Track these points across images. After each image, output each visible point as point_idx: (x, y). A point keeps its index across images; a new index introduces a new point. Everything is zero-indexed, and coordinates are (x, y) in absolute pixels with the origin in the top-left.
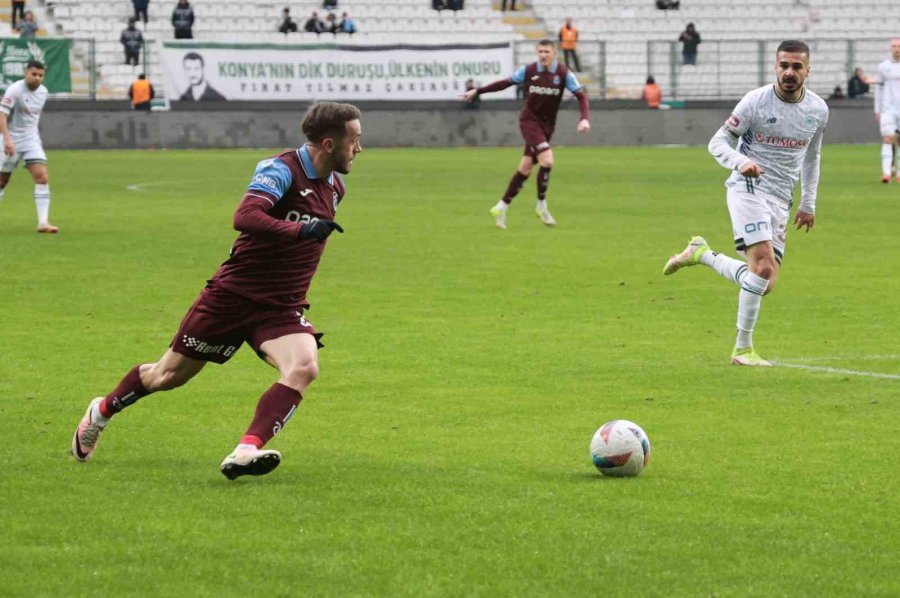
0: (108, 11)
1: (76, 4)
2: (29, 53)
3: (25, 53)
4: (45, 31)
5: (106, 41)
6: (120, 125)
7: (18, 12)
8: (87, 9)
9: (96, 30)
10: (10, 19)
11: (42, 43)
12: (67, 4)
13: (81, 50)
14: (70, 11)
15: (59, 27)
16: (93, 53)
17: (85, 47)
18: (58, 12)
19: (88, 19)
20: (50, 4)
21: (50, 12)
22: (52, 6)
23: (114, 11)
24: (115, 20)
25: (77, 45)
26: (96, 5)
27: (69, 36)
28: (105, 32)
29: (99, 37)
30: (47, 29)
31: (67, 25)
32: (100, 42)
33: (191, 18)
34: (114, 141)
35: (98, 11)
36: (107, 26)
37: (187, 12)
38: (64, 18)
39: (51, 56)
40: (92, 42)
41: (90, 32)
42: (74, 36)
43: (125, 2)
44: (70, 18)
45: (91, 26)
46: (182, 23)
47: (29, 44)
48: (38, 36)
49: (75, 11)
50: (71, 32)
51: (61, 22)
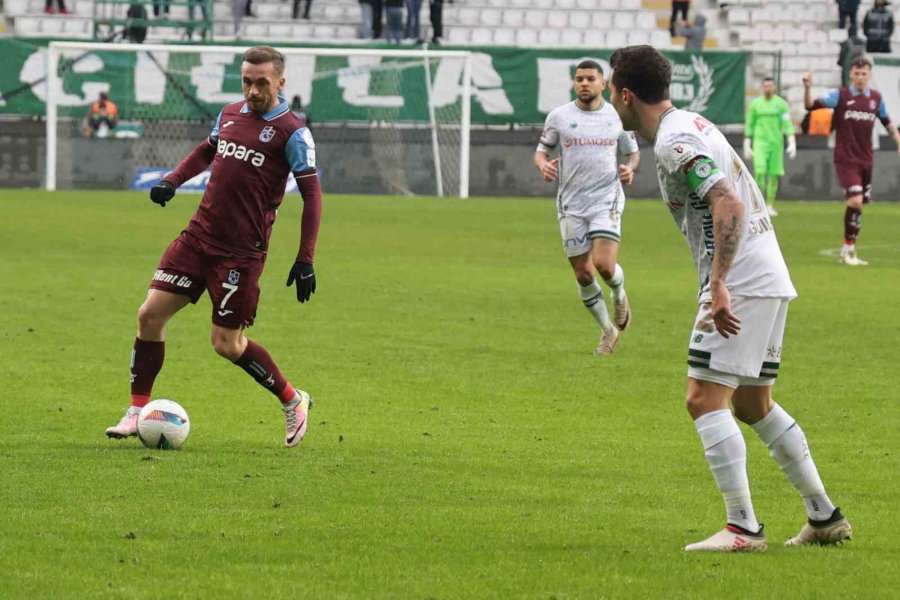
0: (800, 14)
1: (760, 6)
2: (693, 70)
3: (688, 70)
4: (714, 42)
5: (797, 55)
6: (810, 168)
7: (680, 15)
8: (772, 13)
9: (784, 41)
10: (668, 25)
11: (710, 58)
12: (745, 6)
13: (762, 66)
14: (750, 15)
15: (734, 36)
16: (778, 70)
17: (768, 63)
18: (735, 15)
19: (774, 25)
20: (723, 6)
21: (724, 15)
22: (726, 8)
23: (810, 15)
24: (811, 27)
25: (758, 61)
26: (785, 7)
27: (747, 48)
28: (797, 43)
29: (788, 49)
30: (717, 38)
31: (745, 34)
32: (790, 56)
33: (890, 25)
34: (801, 189)
35: (787, 15)
36: (798, 35)
37: (885, 18)
38: (740, 24)
39: (722, 74)
40: (778, 56)
41: (775, 43)
42: (755, 48)
43: (825, 4)
44: (750, 24)
45: (776, 35)
46: (879, 31)
47: (694, 58)
48: (706, 48)
49: (757, 15)
50: (750, 42)
51: (736, 29)
